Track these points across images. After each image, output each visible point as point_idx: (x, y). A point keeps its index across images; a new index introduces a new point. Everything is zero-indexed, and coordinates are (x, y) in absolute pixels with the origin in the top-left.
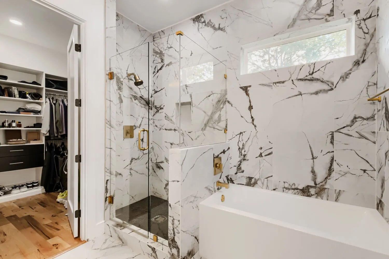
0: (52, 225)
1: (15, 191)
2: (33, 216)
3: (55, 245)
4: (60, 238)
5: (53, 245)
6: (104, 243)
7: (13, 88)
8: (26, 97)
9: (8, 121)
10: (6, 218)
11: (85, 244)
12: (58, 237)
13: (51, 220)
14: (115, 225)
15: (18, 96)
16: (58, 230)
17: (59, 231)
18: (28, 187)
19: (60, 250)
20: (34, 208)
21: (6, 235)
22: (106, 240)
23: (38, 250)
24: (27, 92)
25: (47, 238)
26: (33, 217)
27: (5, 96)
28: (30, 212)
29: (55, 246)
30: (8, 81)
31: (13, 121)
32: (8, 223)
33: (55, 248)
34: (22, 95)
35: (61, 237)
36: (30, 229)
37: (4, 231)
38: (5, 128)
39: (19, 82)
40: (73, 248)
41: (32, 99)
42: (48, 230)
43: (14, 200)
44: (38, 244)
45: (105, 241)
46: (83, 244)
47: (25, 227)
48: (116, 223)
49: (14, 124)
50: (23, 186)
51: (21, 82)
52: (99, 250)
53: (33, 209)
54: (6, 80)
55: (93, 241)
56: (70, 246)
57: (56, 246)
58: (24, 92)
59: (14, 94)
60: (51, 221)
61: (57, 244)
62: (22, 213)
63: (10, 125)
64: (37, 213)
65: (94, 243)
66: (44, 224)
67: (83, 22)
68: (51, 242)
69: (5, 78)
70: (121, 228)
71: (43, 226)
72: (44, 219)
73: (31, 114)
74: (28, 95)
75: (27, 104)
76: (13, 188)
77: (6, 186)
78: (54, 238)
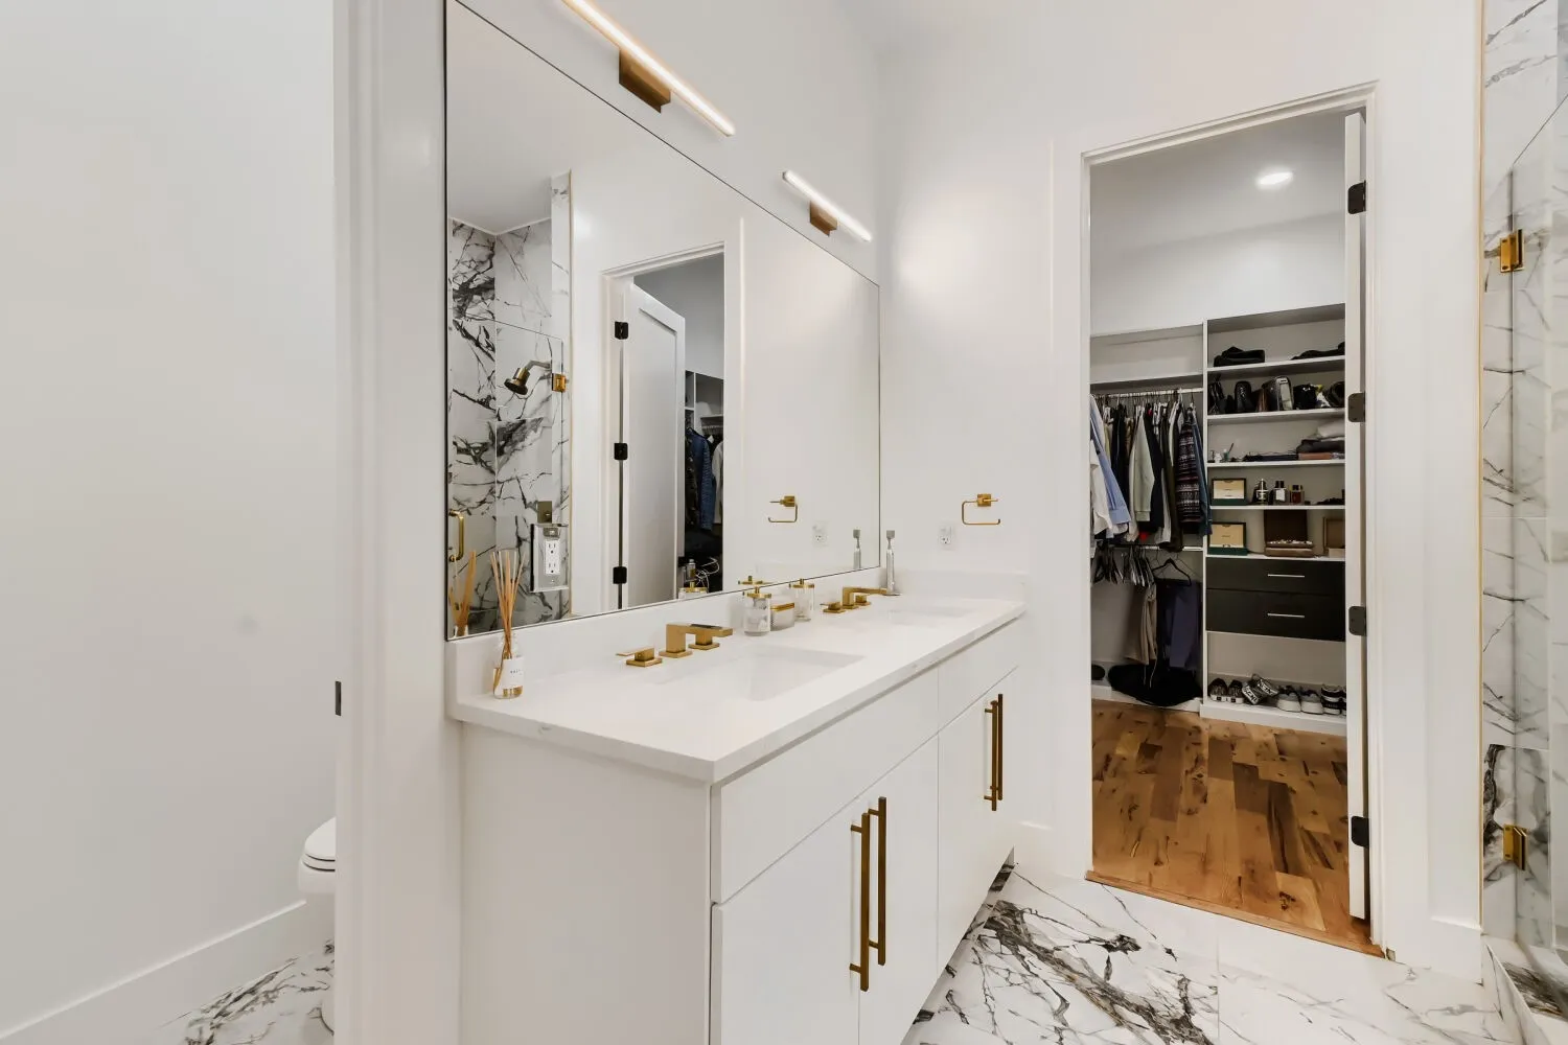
0: (1322, 843)
1: (1287, 704)
2: (1294, 792)
3: (1288, 897)
4: (1314, 890)
5: (1282, 894)
6: (1450, 1011)
7: (1279, 380)
8: (1315, 404)
9: (1264, 483)
10: (1235, 764)
11: (1377, 958)
12: (1310, 881)
13: (1330, 826)
14: (1525, 974)
15: (1290, 404)
16: (1327, 864)
17: (1328, 870)
18: (1325, 704)
19: (1287, 915)
20: (1313, 772)
21: (1205, 801)
22: (1465, 1009)
23: (1240, 878)
24: (1319, 386)
25: (1282, 865)
26: (1291, 795)
27: (1258, 411)
28: (1294, 779)
29: (1284, 898)
30: (1268, 363)
31: (1280, 485)
32: (1229, 779)
33: (1280, 902)
34: (1304, 398)
35: (1318, 890)
36: (1263, 820)
37: (1209, 791)
38: (1259, 504)
39: (1296, 358)
40: (1326, 940)
41: (1332, 407)
42: (1301, 848)
43: (1280, 730)
44: (1251, 866)
45: (1456, 1008)
46: (1368, 953)
47: (1253, 809)
48: (1530, 970)
49: (1280, 495)
50: (1309, 693)
51: (1304, 356)
52: (1406, 1013)
53: (1307, 773)
54: (1263, 361)
55: (1411, 972)
56: (1321, 927)
57: (1288, 900)
58: (1307, 386)
59: (1281, 399)
60: (1327, 831)
61: (1293, 900)
62: (1271, 772)
63: (1271, 498)
64: (1309, 788)
65: (1410, 983)
66: (1302, 828)
67: (1369, 90)
68: (1282, 881)
69: (1258, 356)
70: (1541, 1003)
71: (1298, 835)
72: (1315, 813)
73: (1332, 457)
74: (1320, 397)
75: (1320, 425)
76: (1282, 691)
77: (1264, 681)
78: (1300, 878)
